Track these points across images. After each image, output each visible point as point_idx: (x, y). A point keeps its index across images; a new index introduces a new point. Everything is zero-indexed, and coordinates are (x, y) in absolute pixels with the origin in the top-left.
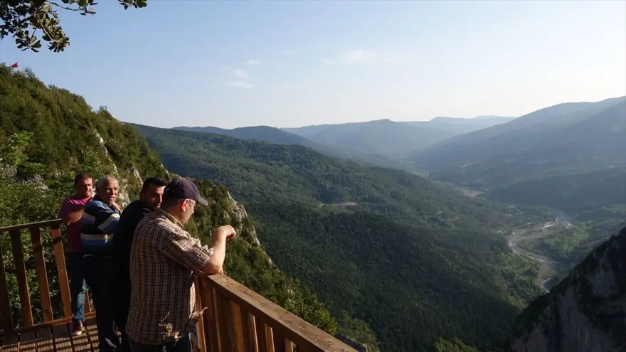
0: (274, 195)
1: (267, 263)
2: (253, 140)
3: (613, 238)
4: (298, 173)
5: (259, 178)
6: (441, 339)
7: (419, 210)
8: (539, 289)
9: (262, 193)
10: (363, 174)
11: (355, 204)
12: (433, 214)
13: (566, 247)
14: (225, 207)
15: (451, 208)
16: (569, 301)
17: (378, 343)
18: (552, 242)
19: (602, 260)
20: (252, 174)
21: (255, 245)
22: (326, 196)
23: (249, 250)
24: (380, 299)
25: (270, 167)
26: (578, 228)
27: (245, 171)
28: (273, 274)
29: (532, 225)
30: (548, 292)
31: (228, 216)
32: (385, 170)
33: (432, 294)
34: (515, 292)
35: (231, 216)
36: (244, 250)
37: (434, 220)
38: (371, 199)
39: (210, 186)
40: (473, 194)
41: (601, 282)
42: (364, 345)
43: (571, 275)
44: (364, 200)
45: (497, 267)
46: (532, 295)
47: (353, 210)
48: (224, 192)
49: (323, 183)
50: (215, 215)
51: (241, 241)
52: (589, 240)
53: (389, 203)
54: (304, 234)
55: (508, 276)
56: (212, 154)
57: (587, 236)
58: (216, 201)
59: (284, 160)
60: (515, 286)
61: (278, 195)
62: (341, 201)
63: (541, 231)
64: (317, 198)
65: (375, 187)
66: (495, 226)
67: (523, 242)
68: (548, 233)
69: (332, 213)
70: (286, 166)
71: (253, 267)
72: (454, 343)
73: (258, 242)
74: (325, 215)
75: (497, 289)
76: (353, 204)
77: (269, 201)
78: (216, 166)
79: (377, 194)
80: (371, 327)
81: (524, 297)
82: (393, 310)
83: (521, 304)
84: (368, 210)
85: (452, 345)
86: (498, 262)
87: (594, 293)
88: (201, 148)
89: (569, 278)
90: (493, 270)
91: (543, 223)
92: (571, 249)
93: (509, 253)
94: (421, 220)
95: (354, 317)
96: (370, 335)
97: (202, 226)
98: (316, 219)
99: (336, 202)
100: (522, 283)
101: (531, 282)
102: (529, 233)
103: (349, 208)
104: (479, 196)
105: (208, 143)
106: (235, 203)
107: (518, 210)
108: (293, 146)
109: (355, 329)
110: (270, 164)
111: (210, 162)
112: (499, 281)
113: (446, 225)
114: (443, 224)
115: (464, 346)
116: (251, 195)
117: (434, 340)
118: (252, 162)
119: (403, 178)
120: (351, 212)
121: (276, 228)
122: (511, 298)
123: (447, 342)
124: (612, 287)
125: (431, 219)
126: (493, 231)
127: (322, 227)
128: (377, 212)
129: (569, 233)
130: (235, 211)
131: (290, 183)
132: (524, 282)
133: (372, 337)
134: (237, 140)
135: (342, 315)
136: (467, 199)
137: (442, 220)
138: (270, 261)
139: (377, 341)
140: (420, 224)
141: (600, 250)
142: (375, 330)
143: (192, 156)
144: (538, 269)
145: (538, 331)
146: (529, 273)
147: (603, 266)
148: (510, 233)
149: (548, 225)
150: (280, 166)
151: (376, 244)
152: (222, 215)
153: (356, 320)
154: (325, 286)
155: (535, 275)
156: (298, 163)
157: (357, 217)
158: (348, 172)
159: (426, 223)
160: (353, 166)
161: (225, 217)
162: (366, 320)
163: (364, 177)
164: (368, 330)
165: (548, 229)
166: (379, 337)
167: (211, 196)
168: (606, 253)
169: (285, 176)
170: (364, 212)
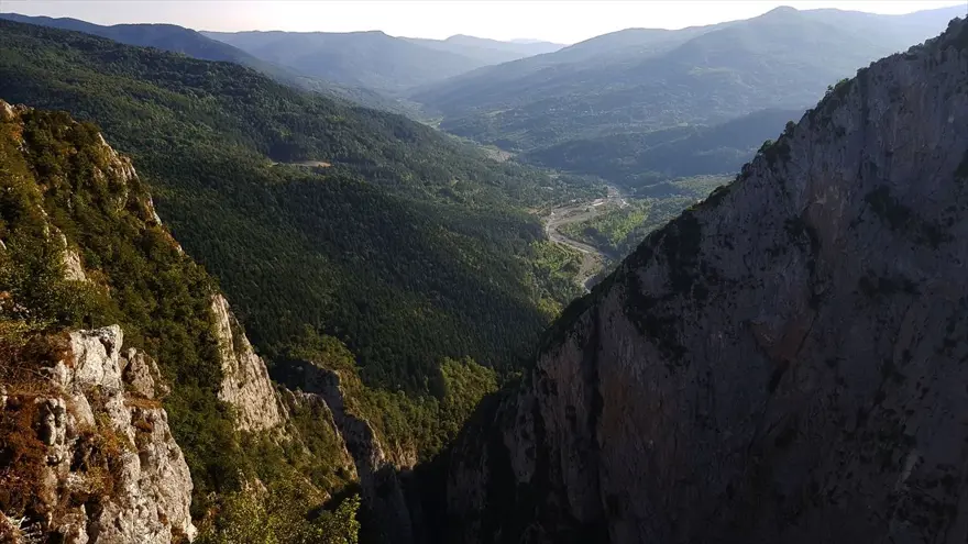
0: (190, 145)
1: (174, 252)
2: (148, 48)
3: (672, 222)
4: (232, 111)
5: (163, 116)
6: (447, 358)
7: (423, 178)
8: (579, 289)
9: (170, 141)
10: (342, 118)
11: (328, 165)
12: (444, 184)
13: (617, 233)
14: (94, 159)
15: (471, 177)
16: (613, 302)
17: (359, 368)
18: (600, 226)
19: (657, 250)
20: (149, 107)
21: (153, 223)
22: (282, 151)
23: (142, 231)
24: (362, 307)
25: (182, 96)
26: (635, 208)
27: (136, 102)
28: (185, 270)
29: (577, 202)
30: (589, 292)
31: (102, 176)
32: (374, 114)
33: (438, 298)
34: (548, 293)
35: (107, 175)
36: (133, 232)
37: (445, 192)
38: (353, 159)
39: (65, 122)
40: (502, 157)
41: (653, 278)
42: (336, 372)
43: (618, 269)
44: (341, 159)
45: (526, 260)
46: (569, 296)
47: (323, 174)
48: (92, 133)
49: (274, 129)
50: (76, 172)
51: (126, 218)
52: (647, 225)
53: (380, 165)
54: (244, 210)
55: (541, 273)
56: (73, 67)
57: (645, 218)
58: (78, 149)
59: (207, 86)
60: (549, 287)
61: (197, 145)
62: (303, 160)
63: (588, 211)
64: (266, 154)
65: (359, 140)
66: (530, 204)
67: (565, 226)
68: (595, 214)
69: (289, 178)
70: (211, 97)
71: (150, 259)
72: (464, 363)
73: (158, 220)
74: (278, 180)
75: (526, 290)
76: (323, 164)
77: (181, 154)
78: (83, 89)
79: (361, 150)
80: (349, 347)
81: (559, 301)
82: (381, 321)
83: (553, 309)
84: (347, 175)
85: (461, 366)
86: (528, 253)
87: (644, 292)
88: (52, 56)
89: (615, 273)
90: (522, 264)
91: (591, 200)
92: (623, 236)
93: (545, 241)
94: (427, 192)
95: (322, 333)
96: (346, 359)
97: (52, 192)
98: (262, 185)
99: (296, 160)
100: (560, 282)
101: (570, 279)
102: (573, 214)
103: (316, 170)
104: (511, 159)
105: (65, 48)
106: (114, 153)
107: (561, 182)
108: (222, 63)
109: (325, 350)
110: (183, 92)
111: (70, 82)
112: (529, 280)
113: (461, 201)
114: (457, 199)
115: (477, 366)
116: (149, 144)
117: (437, 361)
118: (150, 86)
119: (401, 128)
120: (319, 177)
121: (194, 198)
122: (542, 302)
123: (455, 363)
124: (666, 285)
125: (441, 191)
126: (526, 210)
127: (273, 199)
128: (361, 179)
129: (623, 214)
130: (114, 166)
131: (217, 127)
132: (561, 280)
133: (348, 361)
134: (119, 45)
135: (304, 331)
136: (493, 164)
137: (457, 193)
138: (179, 249)
139: (356, 366)
140: (425, 198)
141: (655, 236)
142: (354, 352)
143: (36, 69)
144: (579, 262)
145: (571, 343)
146: (568, 268)
147: (657, 259)
148: (548, 214)
149: (598, 203)
150: (201, 96)
151: (359, 227)
152: (90, 174)
153: (326, 337)
154: (278, 289)
155: (576, 271)
156: (229, 93)
157: (329, 185)
158: (316, 114)
159: (434, 197)
160: (324, 104)
161: (95, 176)
162: (341, 337)
163: (342, 123)
164: (343, 351)
165: (597, 208)
166: (360, 360)
167: (68, 139)
168: (662, 241)
169: (209, 114)
170: (341, 179)
